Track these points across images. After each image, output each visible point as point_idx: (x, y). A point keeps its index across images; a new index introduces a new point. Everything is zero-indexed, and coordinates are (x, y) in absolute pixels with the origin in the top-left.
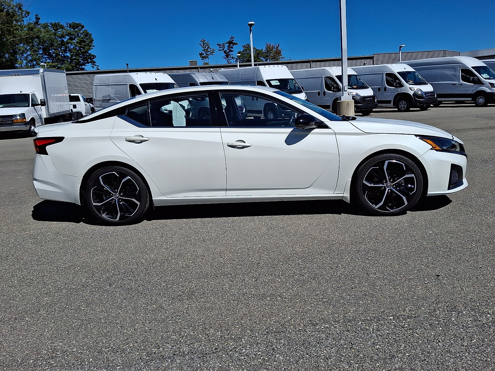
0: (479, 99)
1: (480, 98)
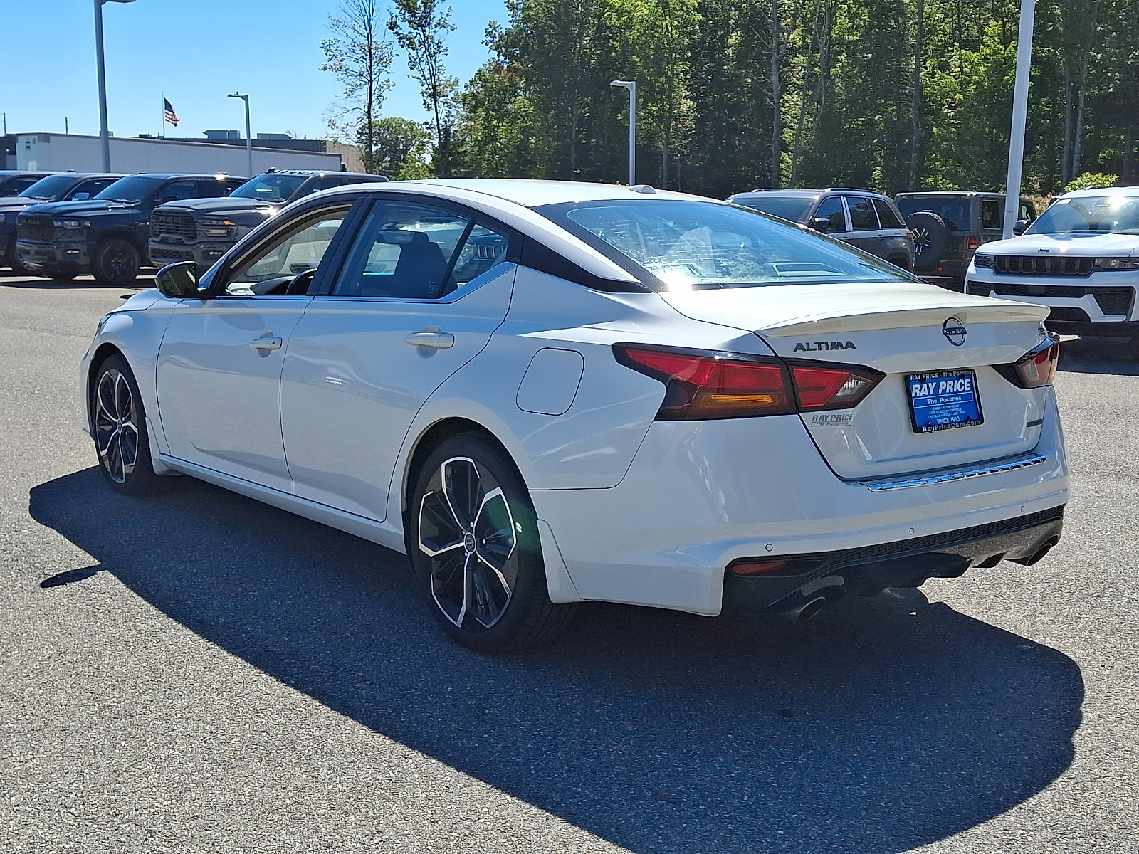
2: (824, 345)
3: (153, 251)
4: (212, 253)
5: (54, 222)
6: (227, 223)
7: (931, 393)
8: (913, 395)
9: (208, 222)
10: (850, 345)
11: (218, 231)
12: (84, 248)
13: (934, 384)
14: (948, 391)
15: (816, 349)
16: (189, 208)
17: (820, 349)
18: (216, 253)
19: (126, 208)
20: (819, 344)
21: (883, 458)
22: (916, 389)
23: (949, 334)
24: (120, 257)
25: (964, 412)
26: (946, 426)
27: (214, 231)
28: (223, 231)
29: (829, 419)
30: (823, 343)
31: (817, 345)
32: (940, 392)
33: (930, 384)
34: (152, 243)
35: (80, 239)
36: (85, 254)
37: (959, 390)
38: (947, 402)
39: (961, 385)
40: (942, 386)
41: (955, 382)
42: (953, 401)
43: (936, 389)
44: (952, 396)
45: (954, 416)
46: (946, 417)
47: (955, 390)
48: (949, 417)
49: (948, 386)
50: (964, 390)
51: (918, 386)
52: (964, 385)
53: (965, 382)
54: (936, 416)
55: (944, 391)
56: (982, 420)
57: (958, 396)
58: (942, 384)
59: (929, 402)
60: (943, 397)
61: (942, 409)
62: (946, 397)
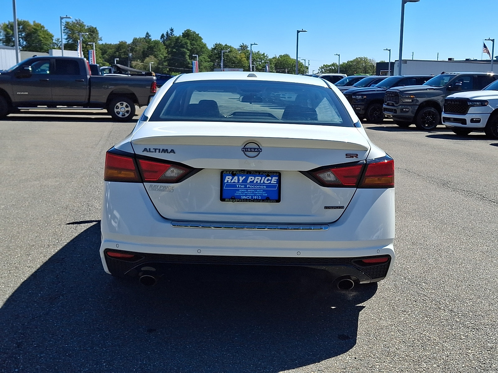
2: (158, 150)
3: (384, 108)
4: (404, 110)
5: (353, 96)
6: (412, 96)
7: (240, 182)
8: (226, 181)
9: (404, 96)
10: (172, 151)
11: (408, 100)
12: (363, 107)
13: (244, 177)
14: (255, 182)
15: (153, 152)
16: (398, 90)
17: (155, 152)
18: (406, 110)
19: (383, 90)
20: (155, 149)
21: (195, 211)
22: (228, 179)
23: (245, 151)
24: (377, 111)
25: (266, 195)
26: (246, 200)
27: (406, 100)
28: (411, 100)
29: (159, 188)
30: (158, 149)
31: (154, 150)
32: (248, 182)
33: (240, 177)
34: (385, 105)
35: (362, 103)
36: (363, 110)
37: (266, 182)
38: (252, 188)
39: (268, 180)
40: (250, 179)
41: (264, 178)
42: (258, 188)
43: (245, 181)
44: (258, 185)
45: (255, 196)
46: (249, 196)
47: (262, 182)
48: (252, 196)
49: (257, 179)
50: (270, 183)
51: (231, 177)
52: (271, 180)
53: (272, 179)
54: (241, 194)
55: (252, 182)
56: (278, 200)
57: (264, 185)
58: (250, 178)
59: (238, 187)
60: (250, 185)
61: (248, 191)
62: (252, 185)
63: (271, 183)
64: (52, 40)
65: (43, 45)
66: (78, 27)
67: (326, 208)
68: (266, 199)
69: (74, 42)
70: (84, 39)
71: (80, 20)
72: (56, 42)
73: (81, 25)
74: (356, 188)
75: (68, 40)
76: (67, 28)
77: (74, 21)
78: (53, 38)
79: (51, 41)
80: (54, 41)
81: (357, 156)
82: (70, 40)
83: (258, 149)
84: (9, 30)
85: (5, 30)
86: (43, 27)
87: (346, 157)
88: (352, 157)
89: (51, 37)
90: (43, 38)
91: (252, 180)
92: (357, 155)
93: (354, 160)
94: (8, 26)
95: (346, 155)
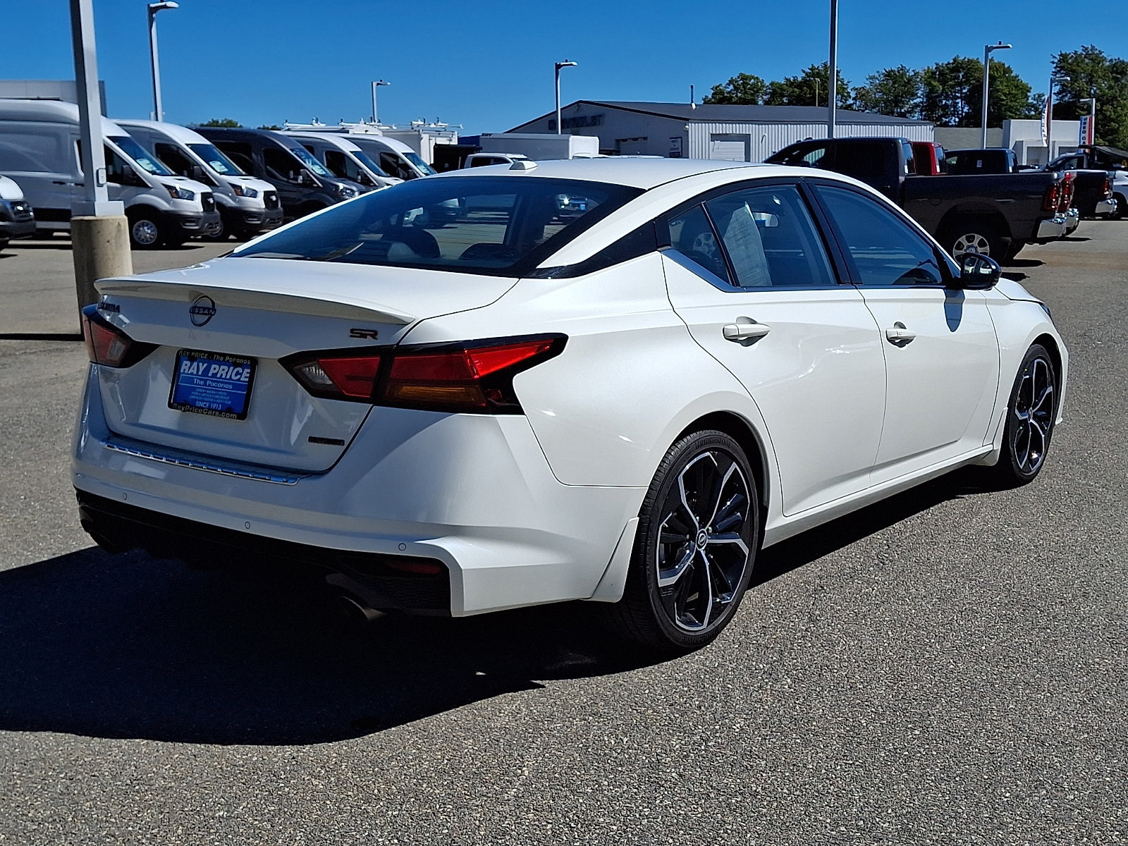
0: (139, 226)
1: (143, 225)
7: (200, 373)
8: (182, 371)
13: (205, 365)
14: (218, 376)
22: (185, 364)
23: (194, 313)
26: (201, 410)
32: (210, 375)
33: (201, 364)
37: (233, 377)
38: (214, 387)
39: (237, 373)
40: (214, 368)
41: (232, 368)
42: (221, 388)
43: (206, 371)
44: (222, 382)
45: (216, 403)
46: (206, 402)
47: (228, 377)
48: (210, 402)
49: (221, 370)
50: (239, 380)
51: (188, 363)
52: (241, 374)
53: (243, 371)
54: (197, 398)
55: (214, 375)
56: (242, 416)
57: (229, 383)
58: (213, 366)
59: (196, 384)
60: (212, 381)
61: (206, 393)
62: (215, 381)
63: (241, 379)
64: (1027, 97)
65: (1006, 110)
66: (1087, 64)
67: (312, 440)
68: (227, 411)
69: (1074, 100)
70: (1098, 91)
71: (1093, 47)
72: (1035, 102)
73: (1095, 58)
74: (372, 405)
75: (1060, 96)
76: (1062, 68)
77: (1080, 51)
78: (1029, 94)
79: (1024, 100)
80: (1030, 100)
81: (374, 335)
82: (1066, 95)
83: (209, 309)
84: (935, 83)
85: (929, 84)
86: (1009, 70)
87: (351, 336)
88: (364, 336)
89: (1025, 90)
90: (1005, 95)
91: (215, 372)
92: (376, 333)
93: (368, 342)
94: (934, 73)
95: (352, 331)
